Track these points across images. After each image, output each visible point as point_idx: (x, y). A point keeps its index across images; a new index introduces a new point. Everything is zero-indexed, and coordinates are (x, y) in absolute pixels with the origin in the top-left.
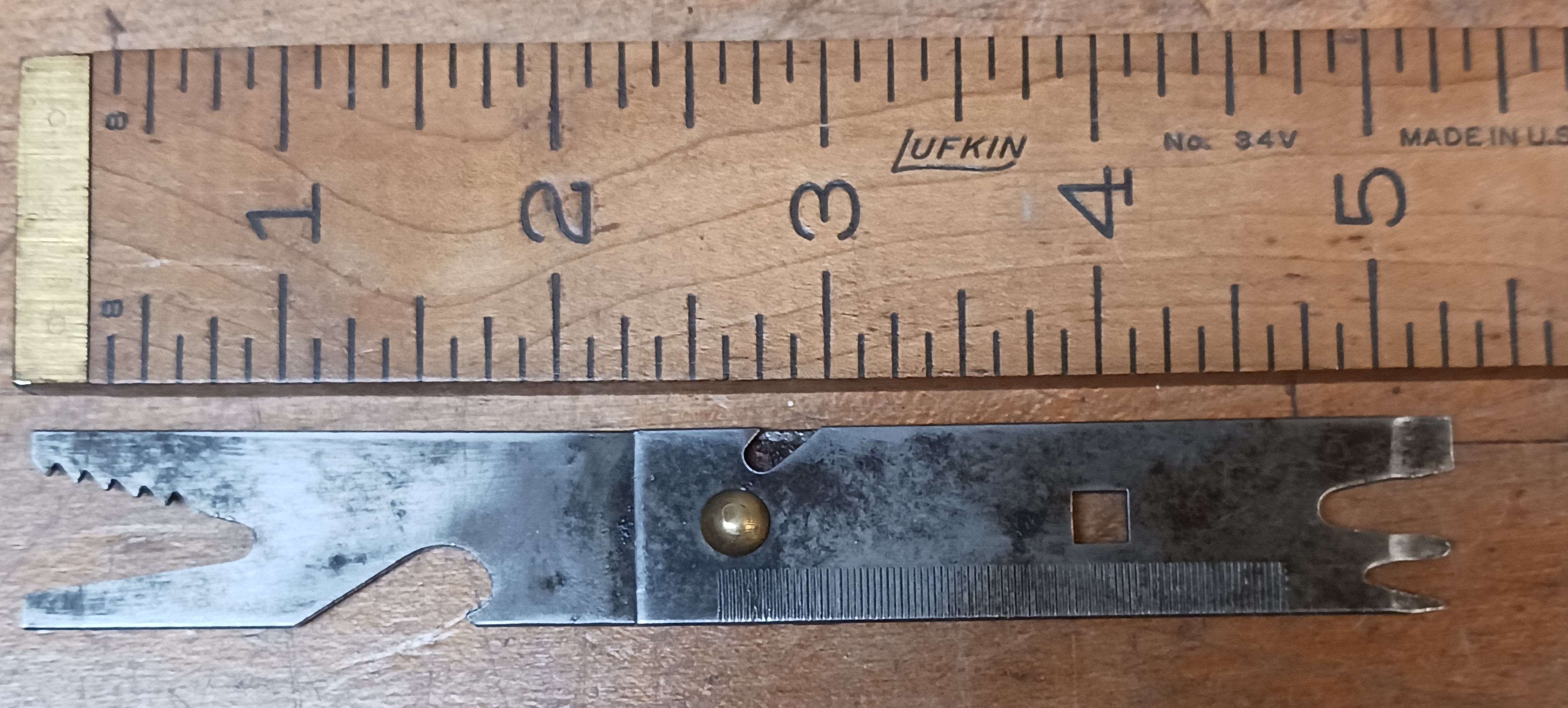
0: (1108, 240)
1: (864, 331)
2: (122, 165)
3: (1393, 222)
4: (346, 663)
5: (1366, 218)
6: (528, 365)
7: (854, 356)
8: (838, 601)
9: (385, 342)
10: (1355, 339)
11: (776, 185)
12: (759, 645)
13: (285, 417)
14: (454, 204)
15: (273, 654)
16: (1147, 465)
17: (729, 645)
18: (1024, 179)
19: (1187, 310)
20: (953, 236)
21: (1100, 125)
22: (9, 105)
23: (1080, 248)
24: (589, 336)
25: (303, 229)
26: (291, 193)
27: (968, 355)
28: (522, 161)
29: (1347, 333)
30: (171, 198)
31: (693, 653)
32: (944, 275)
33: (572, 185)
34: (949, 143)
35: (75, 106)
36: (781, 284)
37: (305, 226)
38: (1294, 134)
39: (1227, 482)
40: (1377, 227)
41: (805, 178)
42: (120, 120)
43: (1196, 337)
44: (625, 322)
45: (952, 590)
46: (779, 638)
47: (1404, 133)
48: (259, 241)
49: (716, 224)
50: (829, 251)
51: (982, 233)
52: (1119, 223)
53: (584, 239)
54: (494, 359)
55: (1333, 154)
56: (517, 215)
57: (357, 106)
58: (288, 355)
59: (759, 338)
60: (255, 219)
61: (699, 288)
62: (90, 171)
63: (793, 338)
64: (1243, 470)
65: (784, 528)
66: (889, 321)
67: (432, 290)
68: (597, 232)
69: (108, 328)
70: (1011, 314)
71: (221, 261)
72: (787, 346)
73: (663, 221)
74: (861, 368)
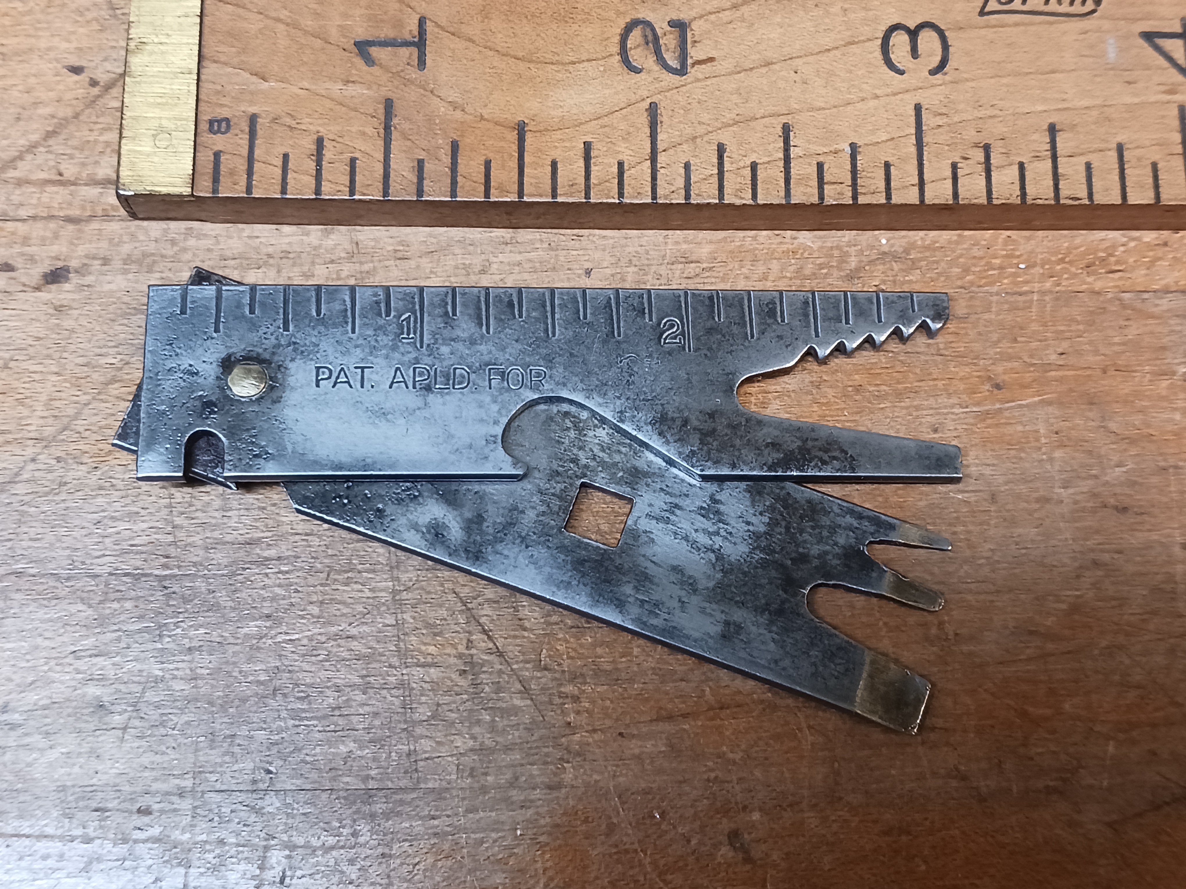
1: (957, 159)
6: (626, 187)
7: (949, 183)
9: (488, 164)
11: (867, 25)
14: (555, 37)
18: (1107, 25)
20: (1042, 74)
23: (1163, 88)
24: (686, 160)
25: (410, 58)
26: (399, 24)
27: (1062, 184)
30: (281, 27)
32: (1033, 109)
33: (669, 22)
36: (874, 116)
37: (411, 54)
41: (895, 20)
44: (721, 150)
48: (365, 68)
49: (811, 59)
50: (921, 85)
51: (1068, 72)
53: (682, 71)
54: (593, 180)
56: (616, 49)
58: (392, 174)
59: (854, 165)
60: (362, 48)
61: (793, 117)
63: (887, 166)
66: (981, 150)
67: (535, 115)
68: (693, 65)
69: (214, 144)
70: (1103, 146)
71: (328, 85)
72: (881, 173)
73: (758, 56)
74: (956, 195)
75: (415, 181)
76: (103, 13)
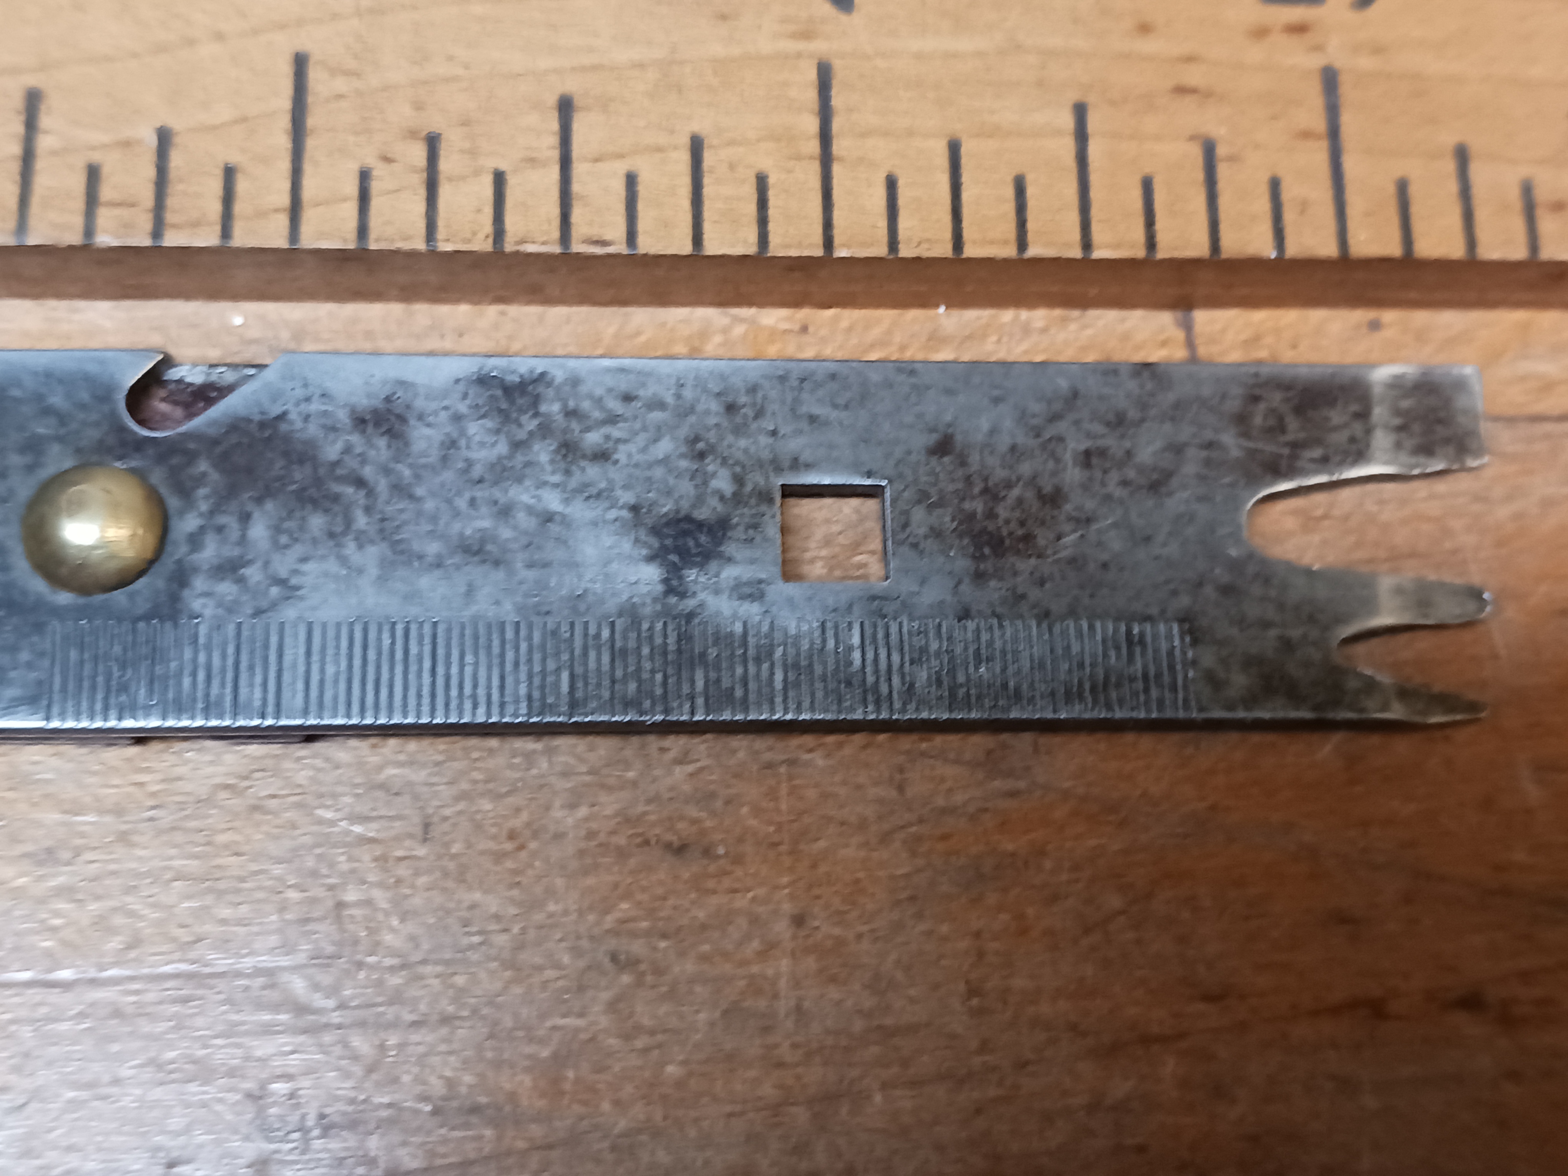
0: (843, 18)
1: (371, 161)
3: (1362, 4)
7: (351, 207)
8: (300, 686)
10: (1304, 206)
16: (922, 440)
19: (993, 144)
23: (792, 27)
27: (577, 215)
29: (1288, 194)
32: (533, 67)
36: (211, 74)
39: (1073, 475)
40: (1336, 12)
43: (1009, 192)
45: (537, 668)
50: (310, 16)
59: (161, 170)
61: (50, 76)
63: (229, 174)
64: (1102, 453)
65: (195, 541)
66: (422, 145)
70: (662, 139)
72: (217, 185)
74: (363, 231)
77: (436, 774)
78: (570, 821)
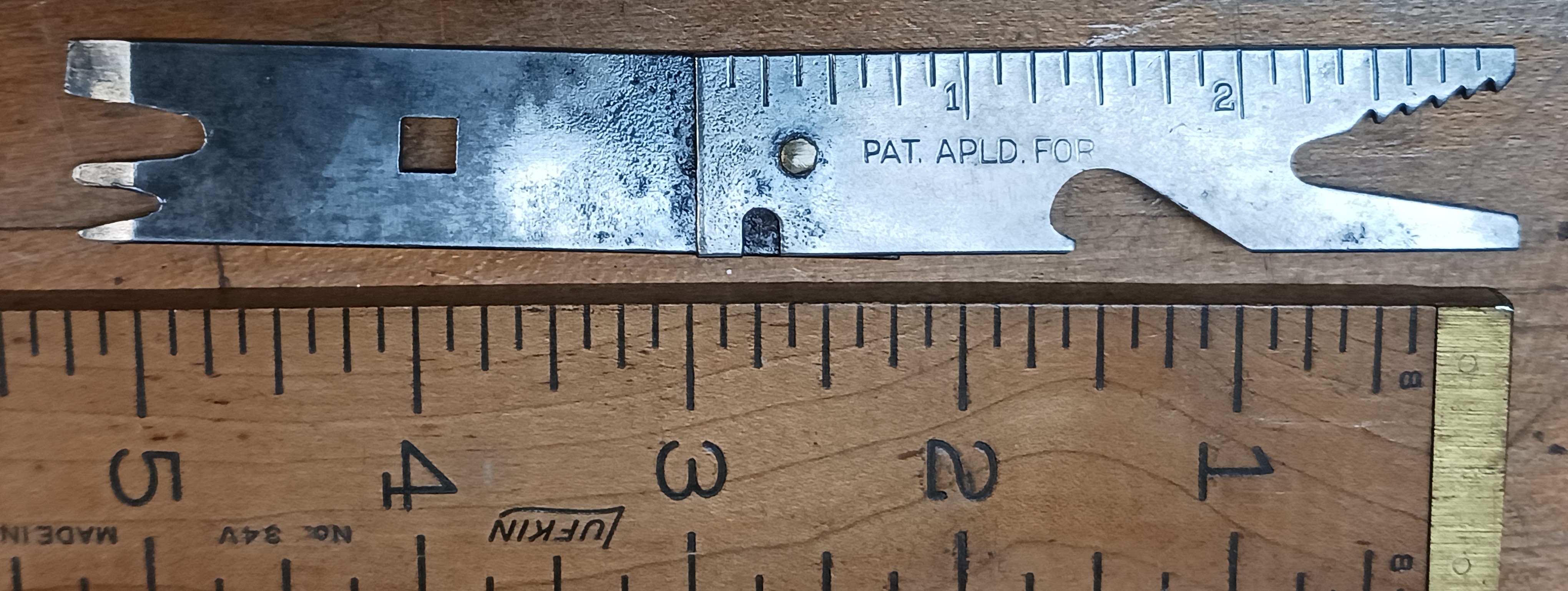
0: (407, 439)
1: (653, 351)
2: (1397, 520)
3: (121, 455)
4: (1181, 18)
5: (149, 458)
6: (992, 320)
7: (662, 326)
9: (1135, 344)
10: (158, 339)
11: (740, 495)
12: (762, 32)
13: (1240, 263)
14: (1064, 480)
15: (1257, 27)
17: (793, 31)
18: (491, 499)
19: (327, 370)
20: (563, 444)
21: (416, 551)
22: (1512, 571)
23: (436, 432)
24: (929, 349)
25: (1216, 456)
26: (1228, 492)
27: (547, 326)
28: (995, 521)
29: (166, 346)
30: (1348, 488)
31: (828, 24)
32: (572, 406)
33: (946, 497)
34: (566, 535)
35: (1443, 578)
36: (736, 397)
37: (1215, 460)
38: (222, 540)
40: (138, 449)
41: (711, 501)
42: (1398, 564)
43: (318, 343)
44: (894, 361)
46: (742, 39)
47: (114, 539)
48: (1260, 445)
49: (801, 458)
50: (687, 431)
51: (535, 447)
52: (396, 455)
53: (934, 444)
54: (1026, 327)
55: (184, 520)
56: (1001, 468)
57: (1160, 576)
58: (1234, 333)
59: (758, 345)
60: (1265, 466)
61: (819, 395)
62: (1430, 515)
63: (724, 344)
66: (628, 361)
67: (1086, 396)
68: (921, 451)
69: (1416, 361)
70: (504, 367)
71: (1301, 426)
72: (730, 337)
73: (854, 461)
74: (656, 314)
75: (1210, 326)
76: (1532, 512)
77: (619, 36)
78: (551, 12)
